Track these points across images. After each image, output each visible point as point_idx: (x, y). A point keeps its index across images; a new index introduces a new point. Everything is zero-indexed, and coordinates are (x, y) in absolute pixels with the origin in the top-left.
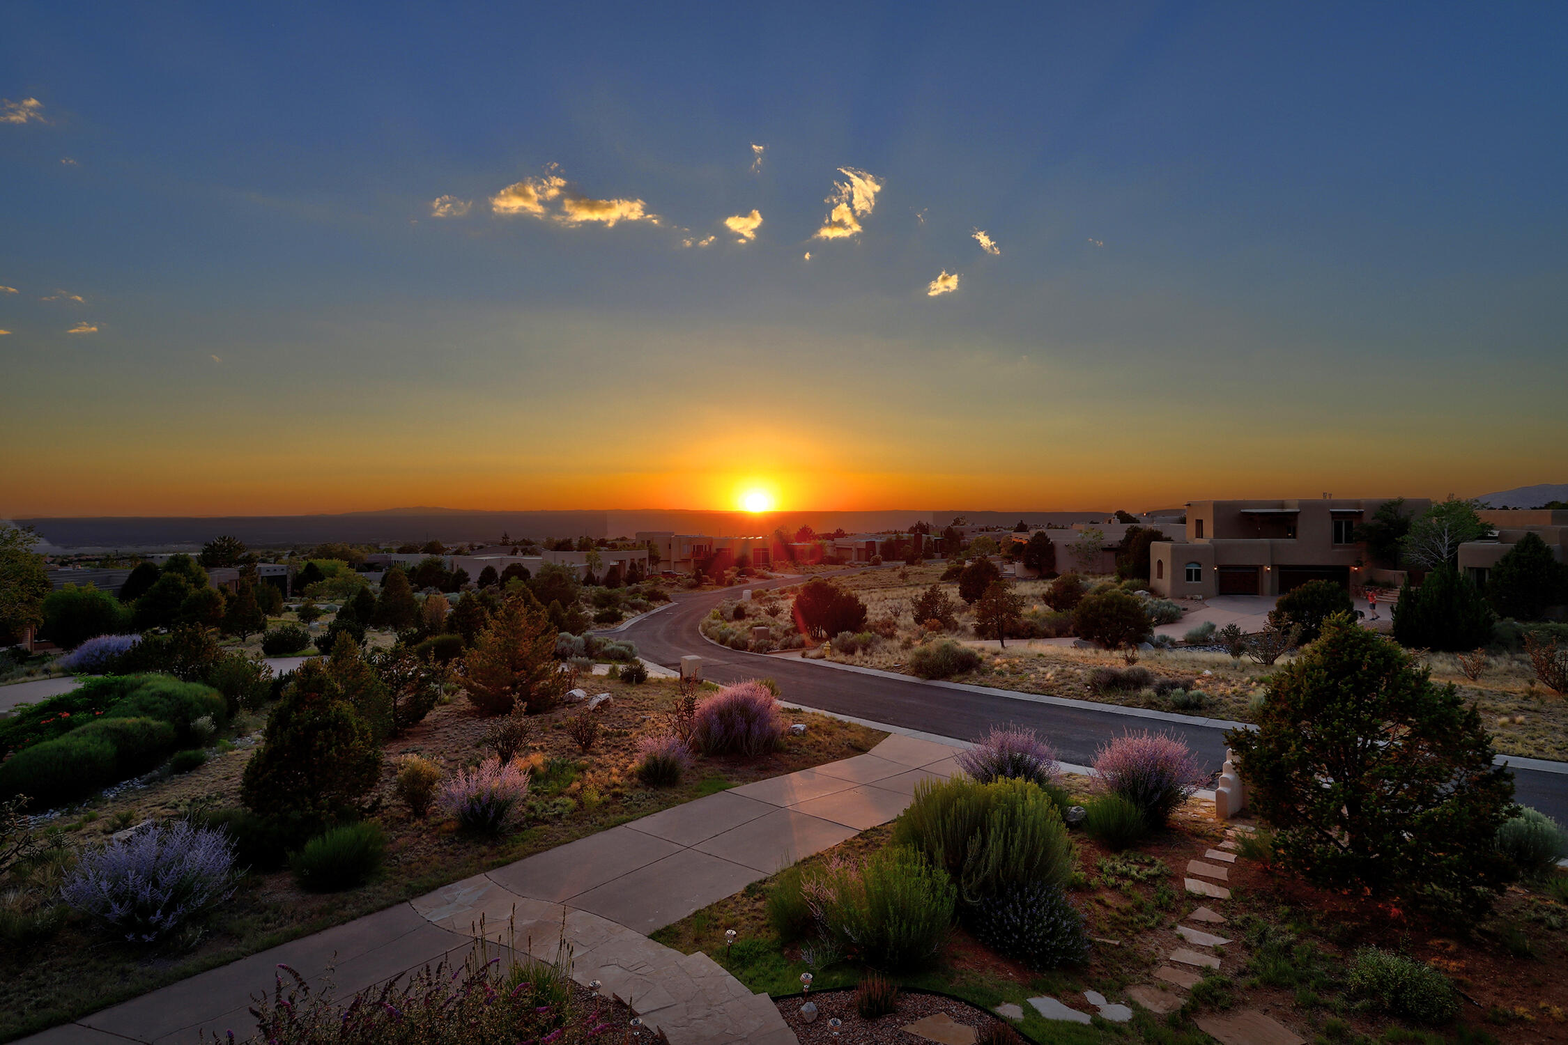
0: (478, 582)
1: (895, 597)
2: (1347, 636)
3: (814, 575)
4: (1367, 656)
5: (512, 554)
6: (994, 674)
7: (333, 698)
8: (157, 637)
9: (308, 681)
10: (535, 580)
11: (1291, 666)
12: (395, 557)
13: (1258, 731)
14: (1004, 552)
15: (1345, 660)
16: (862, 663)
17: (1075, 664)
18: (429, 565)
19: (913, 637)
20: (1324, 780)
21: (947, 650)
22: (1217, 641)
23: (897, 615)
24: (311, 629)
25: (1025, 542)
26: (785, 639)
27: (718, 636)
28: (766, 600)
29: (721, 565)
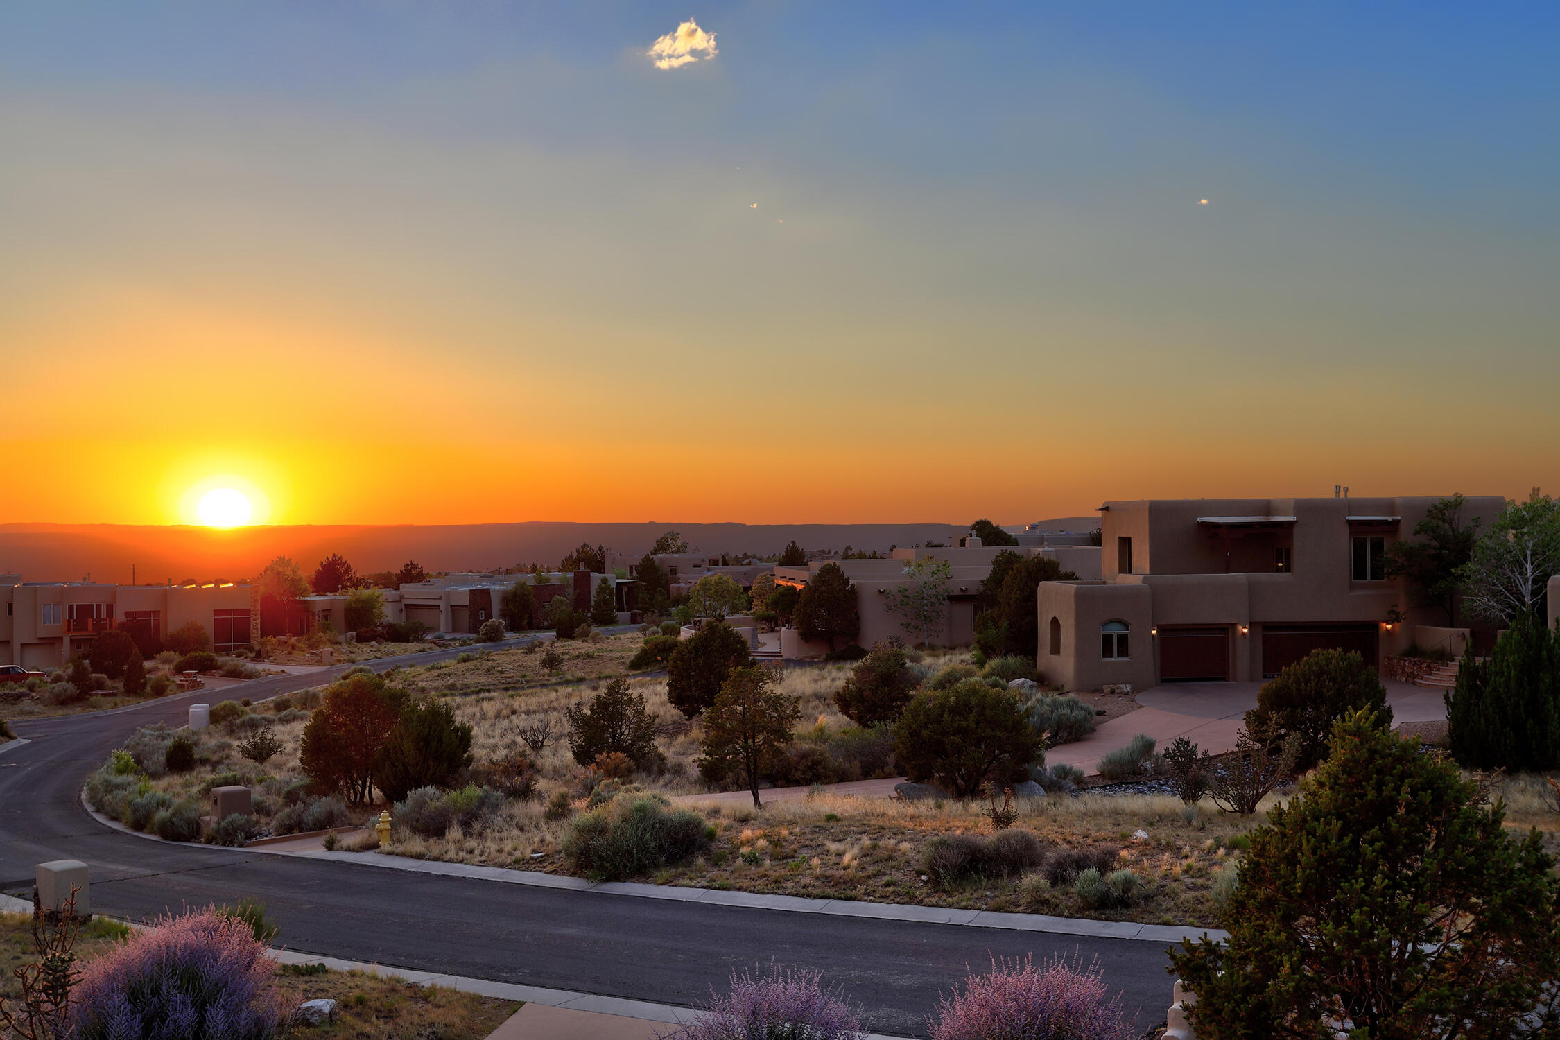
1: (534, 707)
2: (1372, 752)
3: (354, 667)
4: (1405, 789)
6: (740, 861)
11: (1280, 813)
13: (1226, 941)
14: (759, 607)
15: (1369, 797)
16: (462, 854)
17: (898, 832)
19: (571, 792)
20: (1338, 1025)
21: (642, 816)
22: (1158, 773)
23: (537, 746)
25: (800, 587)
26: (287, 810)
27: (129, 812)
28: (243, 724)
29: (136, 650)
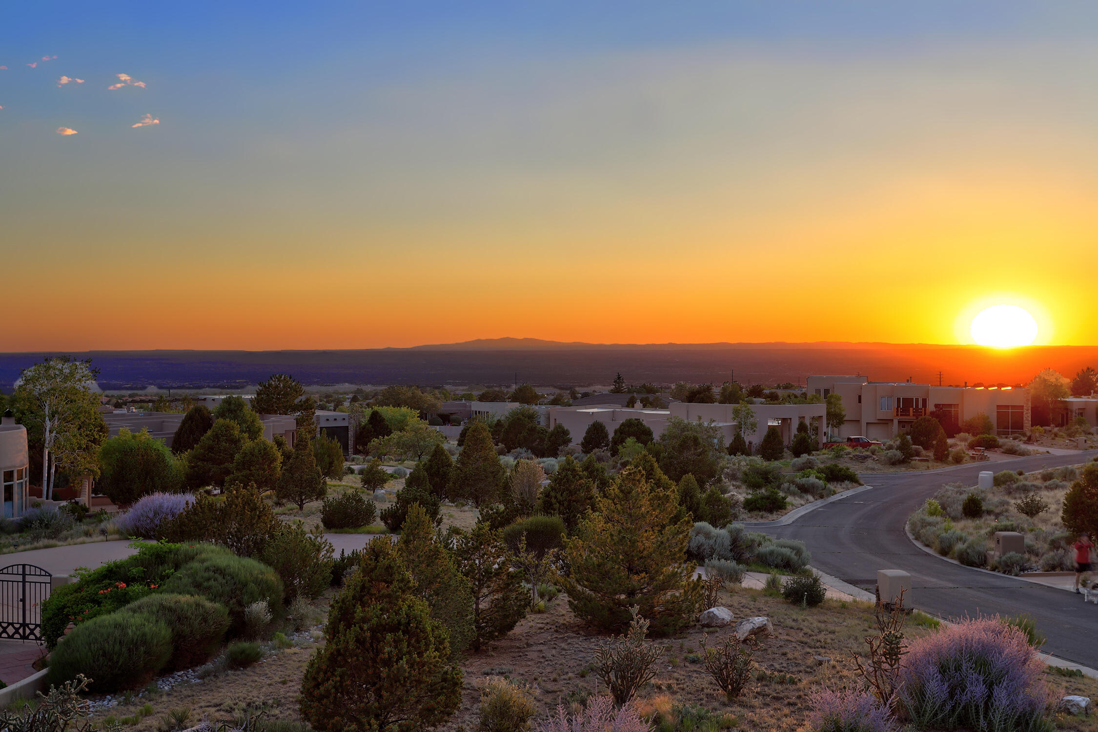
0: (582, 444)
5: (628, 406)
7: (403, 591)
8: (210, 498)
9: (376, 567)
10: (659, 444)
12: (476, 406)
18: (519, 419)
24: (376, 498)
26: (1052, 554)
27: (937, 542)
28: (1018, 488)
29: (942, 431)
